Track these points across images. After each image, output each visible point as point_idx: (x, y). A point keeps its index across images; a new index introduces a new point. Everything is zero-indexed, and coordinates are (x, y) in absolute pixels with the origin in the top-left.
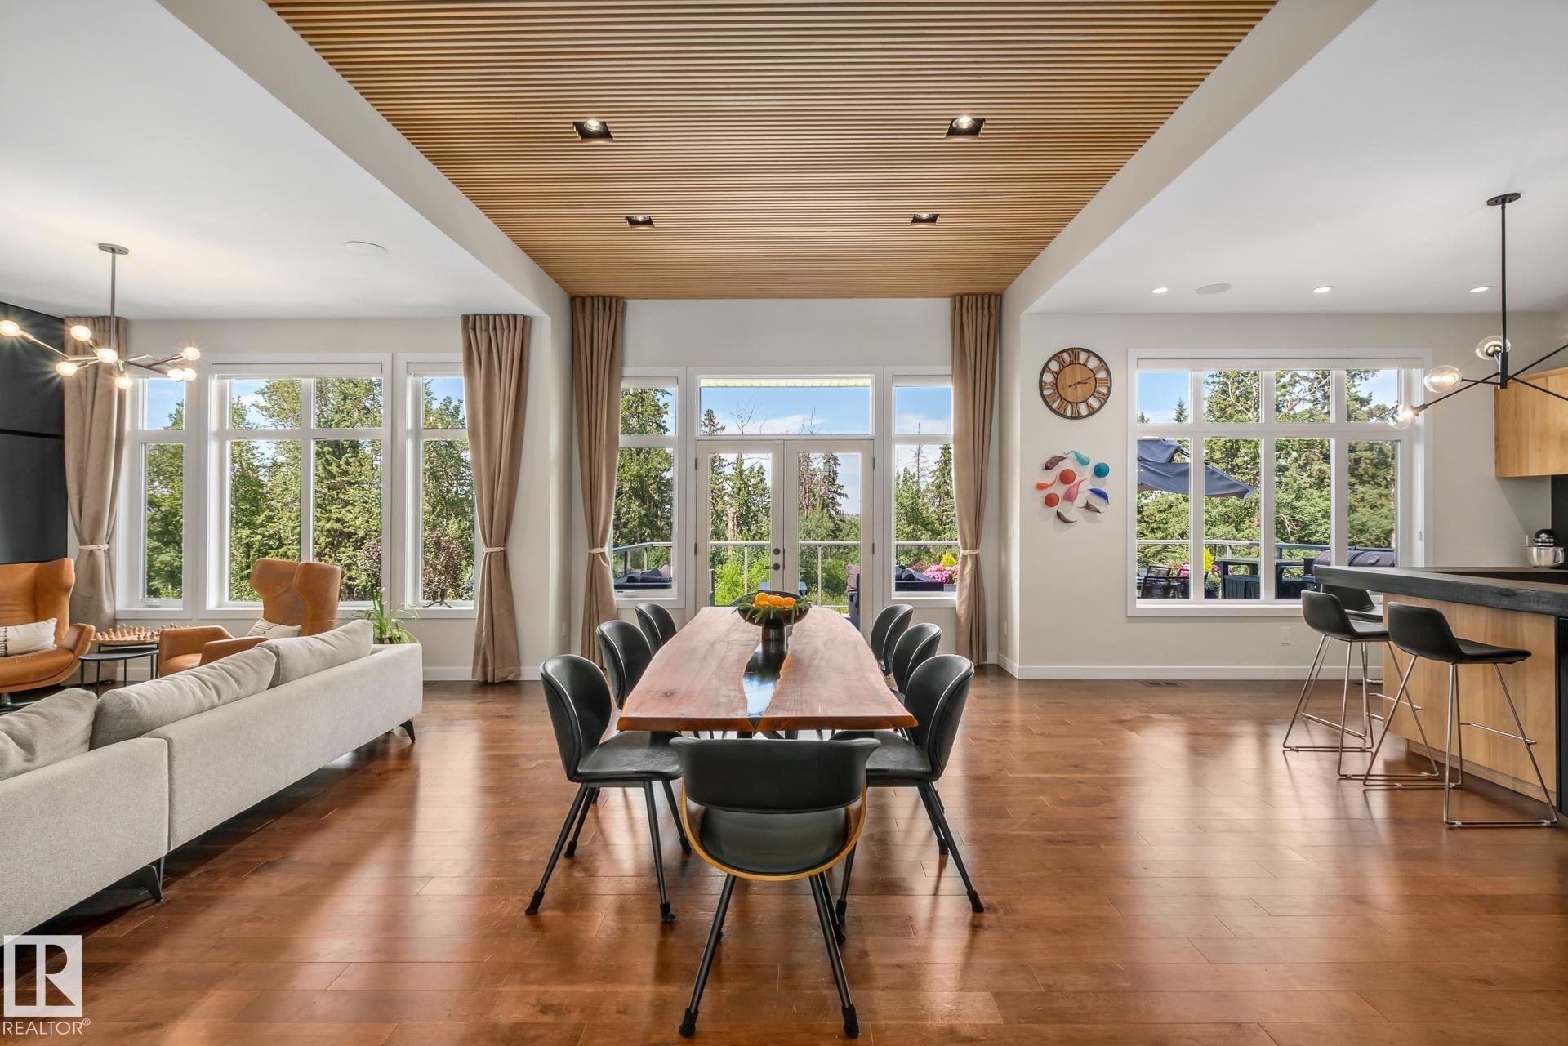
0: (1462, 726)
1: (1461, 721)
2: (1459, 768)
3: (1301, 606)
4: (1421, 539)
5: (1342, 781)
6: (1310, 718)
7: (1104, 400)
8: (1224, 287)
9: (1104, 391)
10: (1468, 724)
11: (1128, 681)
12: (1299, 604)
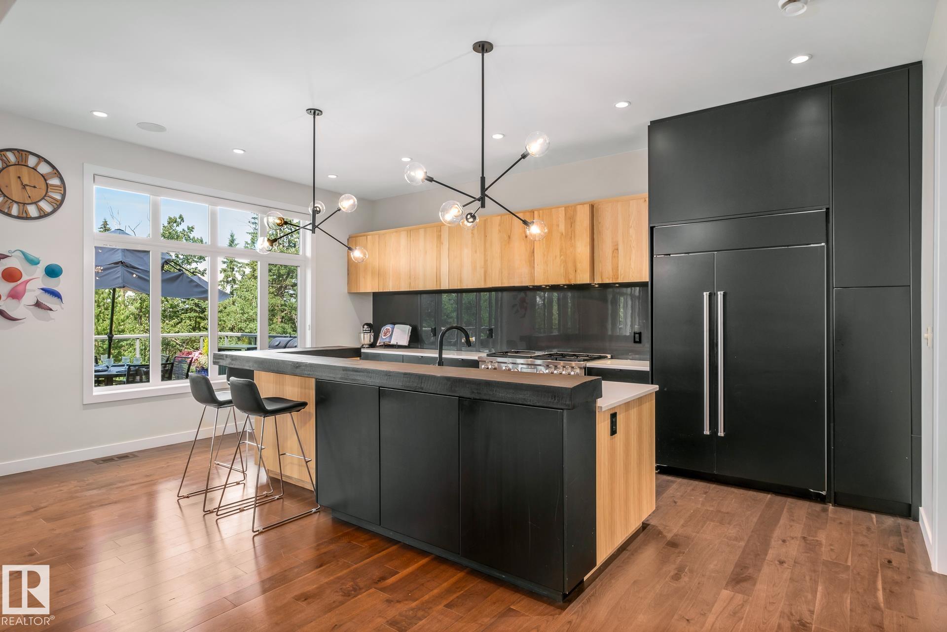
0: (281, 456)
1: (280, 454)
2: (280, 479)
3: (189, 384)
4: (309, 330)
5: (206, 516)
6: (218, 464)
7: (58, 205)
8: (160, 128)
9: (58, 197)
10: (284, 454)
11: (83, 462)
12: (187, 383)
